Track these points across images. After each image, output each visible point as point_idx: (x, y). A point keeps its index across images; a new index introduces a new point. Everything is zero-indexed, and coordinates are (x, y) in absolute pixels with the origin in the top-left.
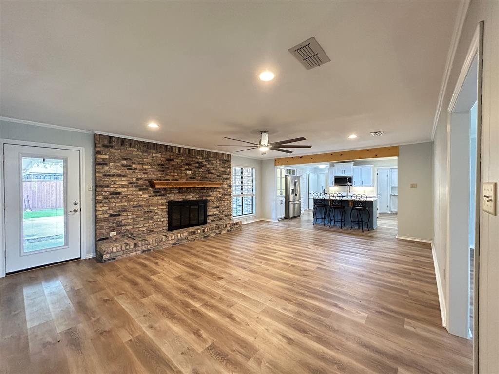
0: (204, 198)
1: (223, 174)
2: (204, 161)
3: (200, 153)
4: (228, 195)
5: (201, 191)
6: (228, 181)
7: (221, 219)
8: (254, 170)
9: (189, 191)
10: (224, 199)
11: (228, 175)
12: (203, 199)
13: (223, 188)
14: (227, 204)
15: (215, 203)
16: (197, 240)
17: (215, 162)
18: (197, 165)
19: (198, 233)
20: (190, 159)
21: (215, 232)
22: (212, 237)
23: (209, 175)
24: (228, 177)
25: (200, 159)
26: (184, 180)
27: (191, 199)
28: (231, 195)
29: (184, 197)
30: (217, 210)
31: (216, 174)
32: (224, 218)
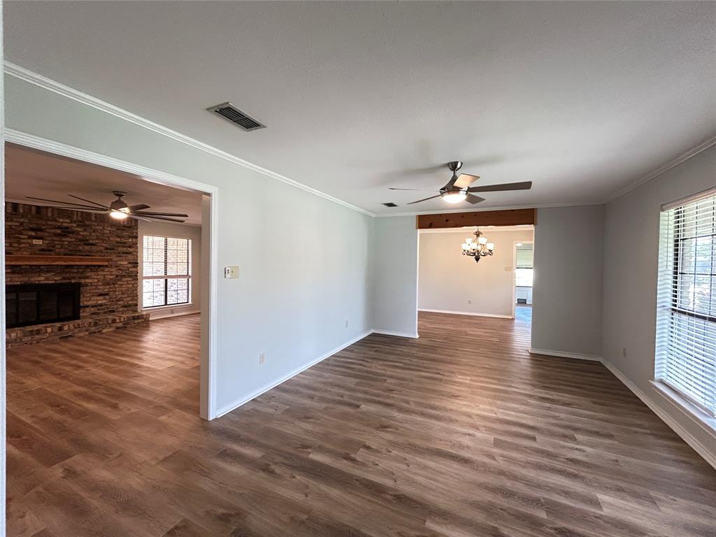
0: (73, 281)
1: (119, 246)
2: (75, 225)
3: (62, 213)
4: (130, 276)
5: (66, 270)
6: (129, 256)
7: (114, 311)
8: (190, 241)
9: (38, 270)
10: (119, 283)
11: (130, 247)
12: (71, 283)
13: (116, 267)
14: (128, 290)
15: (101, 287)
16: (44, 342)
17: (101, 228)
18: (59, 231)
19: (46, 332)
20: (40, 222)
21: (87, 330)
22: (80, 337)
23: (87, 248)
24: (131, 250)
25: (65, 222)
26: (26, 254)
27: (42, 282)
28: (137, 276)
29: (26, 279)
30: (105, 299)
31: (101, 246)
32: (121, 309)
